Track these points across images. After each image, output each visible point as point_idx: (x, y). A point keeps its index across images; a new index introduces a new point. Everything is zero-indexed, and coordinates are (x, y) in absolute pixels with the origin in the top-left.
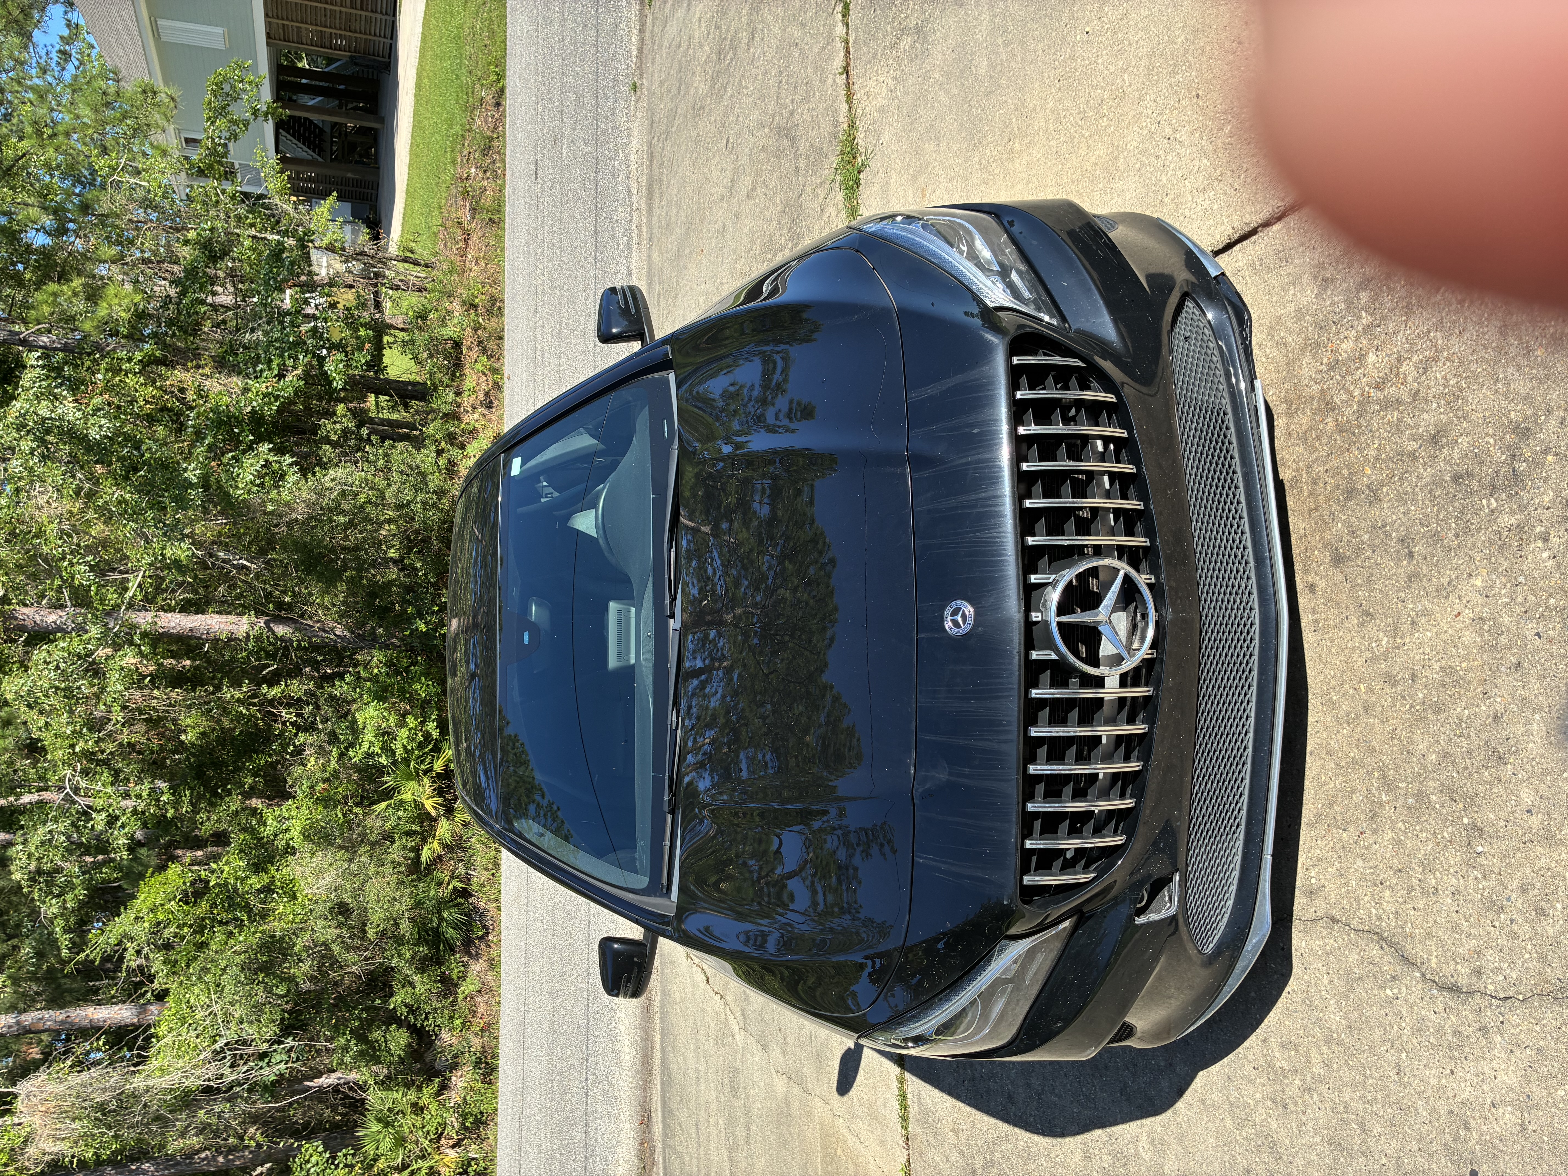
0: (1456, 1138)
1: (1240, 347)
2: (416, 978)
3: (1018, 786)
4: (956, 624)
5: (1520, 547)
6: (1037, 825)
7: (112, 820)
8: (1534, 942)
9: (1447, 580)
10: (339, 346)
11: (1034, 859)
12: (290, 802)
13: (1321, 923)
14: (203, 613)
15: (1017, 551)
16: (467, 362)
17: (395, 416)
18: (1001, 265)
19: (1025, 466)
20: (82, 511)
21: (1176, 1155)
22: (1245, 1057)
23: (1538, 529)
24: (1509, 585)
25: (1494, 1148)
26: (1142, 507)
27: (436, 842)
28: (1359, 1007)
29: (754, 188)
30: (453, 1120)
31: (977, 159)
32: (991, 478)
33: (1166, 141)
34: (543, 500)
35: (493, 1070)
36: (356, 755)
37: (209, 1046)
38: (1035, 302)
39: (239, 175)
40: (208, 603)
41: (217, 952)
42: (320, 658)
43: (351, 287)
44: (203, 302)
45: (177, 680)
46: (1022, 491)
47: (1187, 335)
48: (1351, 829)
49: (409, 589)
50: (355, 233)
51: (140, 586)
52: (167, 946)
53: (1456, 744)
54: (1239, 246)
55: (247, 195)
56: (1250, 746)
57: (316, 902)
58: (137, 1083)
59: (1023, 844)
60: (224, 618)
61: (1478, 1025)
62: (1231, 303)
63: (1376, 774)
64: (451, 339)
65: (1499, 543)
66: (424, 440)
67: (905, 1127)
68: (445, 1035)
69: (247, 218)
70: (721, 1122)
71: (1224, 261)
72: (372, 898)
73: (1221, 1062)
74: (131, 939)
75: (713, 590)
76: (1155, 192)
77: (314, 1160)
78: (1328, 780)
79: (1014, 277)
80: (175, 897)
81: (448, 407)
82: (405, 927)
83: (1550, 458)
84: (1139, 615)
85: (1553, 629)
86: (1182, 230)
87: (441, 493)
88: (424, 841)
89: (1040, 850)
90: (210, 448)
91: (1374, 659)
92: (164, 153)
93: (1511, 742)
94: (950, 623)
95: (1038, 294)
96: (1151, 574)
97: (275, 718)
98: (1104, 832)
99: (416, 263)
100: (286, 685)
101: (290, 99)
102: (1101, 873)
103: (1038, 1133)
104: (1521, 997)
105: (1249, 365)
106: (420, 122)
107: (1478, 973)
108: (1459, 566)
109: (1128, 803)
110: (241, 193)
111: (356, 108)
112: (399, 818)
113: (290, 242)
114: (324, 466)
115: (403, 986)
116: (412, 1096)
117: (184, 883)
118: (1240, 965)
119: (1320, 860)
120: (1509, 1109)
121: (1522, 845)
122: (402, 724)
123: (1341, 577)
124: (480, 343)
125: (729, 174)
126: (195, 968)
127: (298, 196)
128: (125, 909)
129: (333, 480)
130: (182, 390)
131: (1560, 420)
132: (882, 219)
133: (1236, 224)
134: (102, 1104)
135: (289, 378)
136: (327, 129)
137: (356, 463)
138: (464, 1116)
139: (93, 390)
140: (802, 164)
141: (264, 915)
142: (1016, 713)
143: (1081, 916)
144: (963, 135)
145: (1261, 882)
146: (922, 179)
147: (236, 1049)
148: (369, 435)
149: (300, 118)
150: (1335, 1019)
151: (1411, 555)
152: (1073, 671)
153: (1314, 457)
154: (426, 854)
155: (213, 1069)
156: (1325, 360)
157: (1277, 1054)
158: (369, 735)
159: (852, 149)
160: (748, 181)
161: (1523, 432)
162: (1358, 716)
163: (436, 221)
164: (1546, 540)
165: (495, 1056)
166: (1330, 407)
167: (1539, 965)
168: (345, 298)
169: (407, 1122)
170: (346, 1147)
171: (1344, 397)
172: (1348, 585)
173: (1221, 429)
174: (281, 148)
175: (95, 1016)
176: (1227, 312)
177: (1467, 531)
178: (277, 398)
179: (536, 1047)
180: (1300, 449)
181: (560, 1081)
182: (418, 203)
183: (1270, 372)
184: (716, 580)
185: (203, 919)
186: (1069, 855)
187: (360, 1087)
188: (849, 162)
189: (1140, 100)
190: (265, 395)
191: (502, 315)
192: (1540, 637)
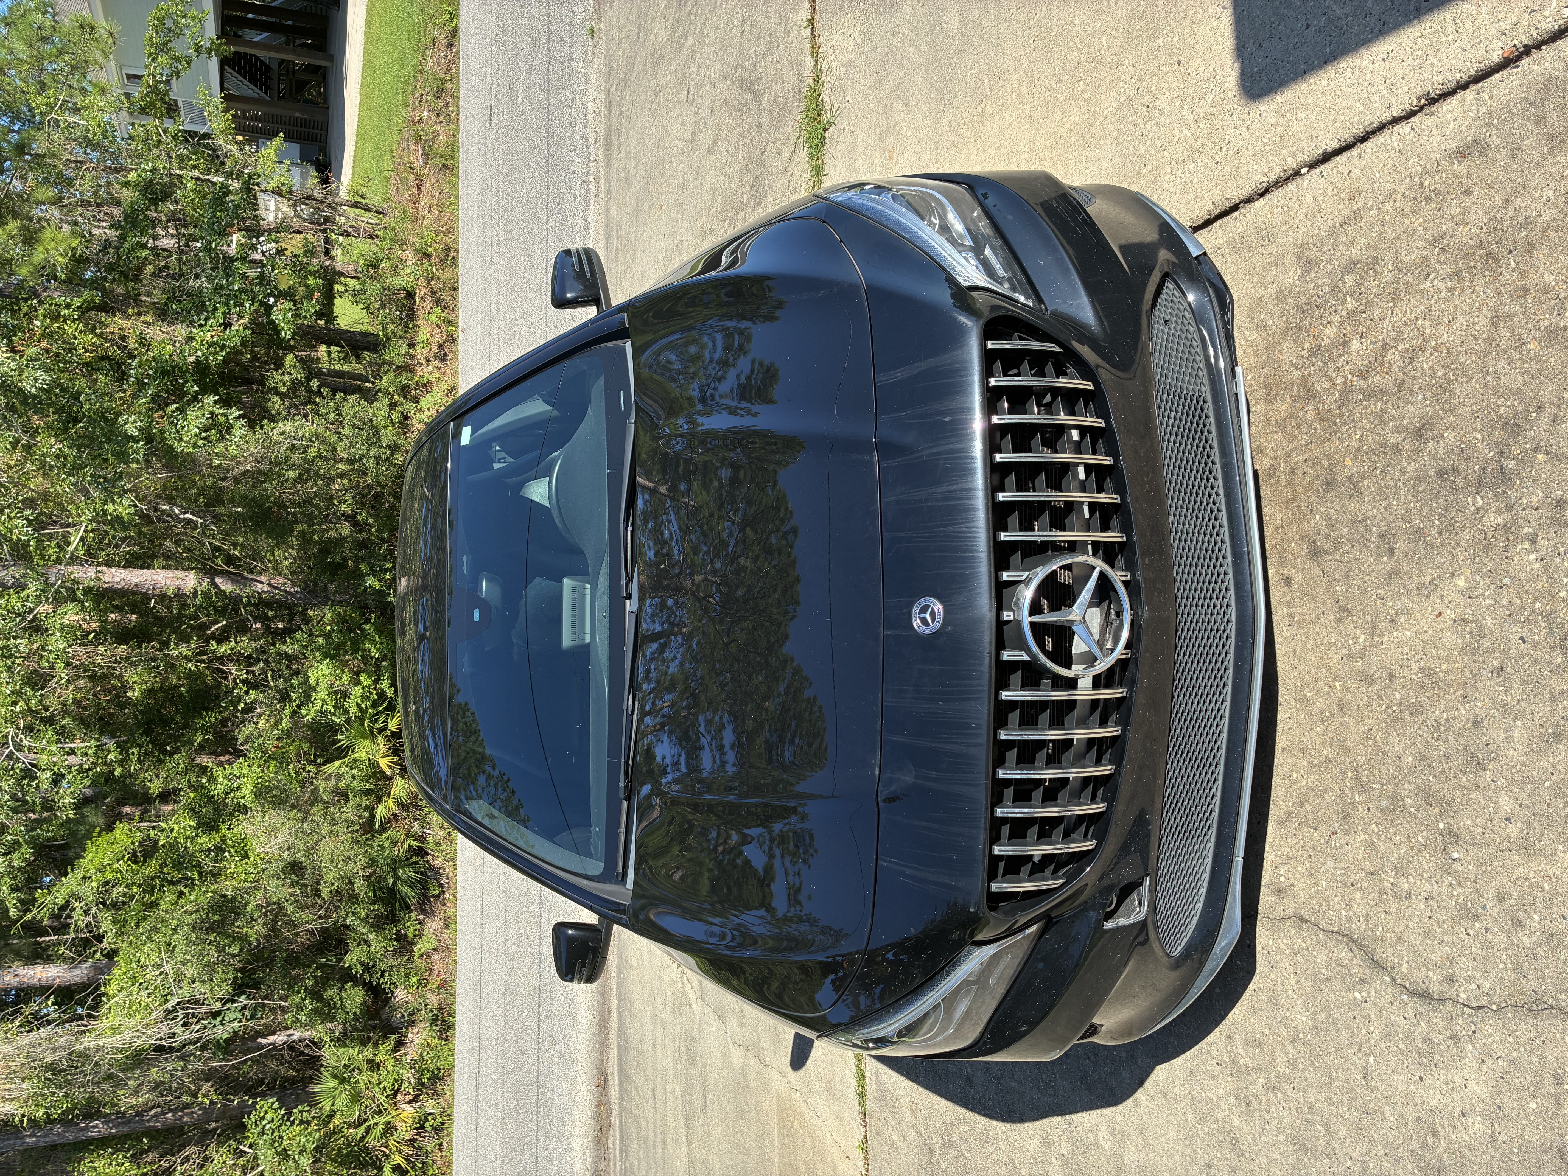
0: (1424, 1145)
1: (1222, 332)
2: (372, 936)
3: (987, 791)
4: (924, 622)
5: (1506, 548)
6: (1006, 830)
7: (57, 780)
8: (1509, 952)
9: (1429, 578)
10: (288, 295)
11: (1002, 865)
12: (241, 760)
13: (1289, 922)
14: (148, 568)
15: (989, 547)
16: (420, 313)
17: (346, 368)
18: (974, 238)
19: (998, 458)
20: (21, 464)
21: (1136, 1146)
22: (1209, 1052)
23: (1526, 530)
24: (1493, 587)
25: (1462, 1157)
26: (1119, 501)
27: (391, 801)
28: (1326, 1008)
29: (715, 143)
30: (409, 1075)
31: (947, 121)
32: (964, 470)
33: (1145, 109)
34: (496, 466)
35: (449, 1027)
36: (309, 714)
37: (160, 1005)
38: (1009, 280)
39: (182, 113)
40: (154, 556)
41: (167, 912)
42: (270, 614)
43: (299, 232)
44: (144, 246)
45: (123, 636)
46: (996, 482)
47: (1167, 318)
48: (1323, 828)
49: (362, 545)
50: (304, 176)
51: (82, 539)
52: (115, 906)
53: (1434, 748)
54: (1219, 222)
55: (193, 134)
56: (1224, 746)
57: (269, 862)
58: (87, 1042)
59: (991, 850)
60: (170, 573)
61: (1449, 1033)
62: (1213, 285)
63: (1350, 774)
64: (405, 289)
65: (1484, 542)
66: (376, 393)
67: (862, 1104)
68: (400, 994)
69: (191, 159)
70: (677, 1089)
71: (1203, 237)
72: (326, 857)
73: (1183, 1056)
74: (79, 899)
75: (671, 555)
76: (1132, 162)
77: (269, 1116)
78: (1300, 778)
79: (988, 252)
80: (124, 856)
81: (401, 359)
82: (360, 885)
83: (1540, 456)
84: (1113, 612)
85: (1539, 634)
86: (1160, 203)
87: (394, 448)
88: (379, 800)
89: (1008, 856)
90: (154, 399)
91: (1350, 656)
92: (103, 91)
93: (1491, 748)
94: (918, 621)
95: (1013, 272)
96: (1126, 570)
97: (225, 675)
98: (1073, 836)
99: (367, 209)
100: (236, 642)
101: (236, 35)
102: (1070, 878)
103: (997, 1119)
104: (1494, 1007)
105: (1230, 351)
106: (370, 61)
107: (1451, 980)
108: (1441, 564)
109: (1098, 808)
110: (186, 131)
111: (304, 45)
112: (353, 777)
113: (235, 185)
114: (272, 419)
115: (359, 945)
116: (368, 1053)
117: (133, 843)
118: (1208, 967)
119: (1289, 858)
120: (1479, 1118)
121: (1499, 854)
122: (356, 682)
123: (1318, 571)
124: (433, 293)
125: (689, 127)
126: (146, 926)
127: (244, 136)
128: (72, 870)
129: (282, 434)
130: (123, 338)
131: (1552, 418)
132: (850, 188)
133: (1217, 199)
134: (52, 1064)
135: (235, 327)
136: (274, 66)
137: (306, 416)
138: (421, 1072)
139: (30, 338)
140: (765, 120)
141: (215, 875)
142: (986, 717)
143: (1049, 921)
144: (933, 95)
145: (1231, 885)
146: (889, 140)
147: (188, 1008)
148: (319, 387)
149: (246, 54)
150: (1301, 1019)
151: (1391, 551)
152: (1044, 672)
153: (1292, 445)
154: (380, 812)
155: (164, 1029)
156: (1307, 346)
157: (1241, 1051)
158: (321, 694)
159: (817, 106)
160: (709, 135)
161: (1513, 428)
162: (1332, 714)
163: (388, 165)
164: (1533, 542)
165: (451, 1014)
166: (1310, 394)
167: (1514, 976)
168: (294, 244)
169: (363, 1079)
170: (302, 1103)
171: (1326, 385)
172: (1326, 580)
173: (1200, 418)
174: (226, 85)
175: (44, 975)
176: (1209, 295)
177: (1451, 528)
178: (223, 347)
179: (493, 1006)
180: (1278, 437)
181: (517, 1042)
182: (369, 146)
183: (1249, 356)
184: (673, 544)
185: (152, 879)
186: (1036, 859)
187: (314, 1043)
188: (814, 119)
189: (1119, 64)
190: (210, 345)
191: (457, 266)
192: (1524, 642)
